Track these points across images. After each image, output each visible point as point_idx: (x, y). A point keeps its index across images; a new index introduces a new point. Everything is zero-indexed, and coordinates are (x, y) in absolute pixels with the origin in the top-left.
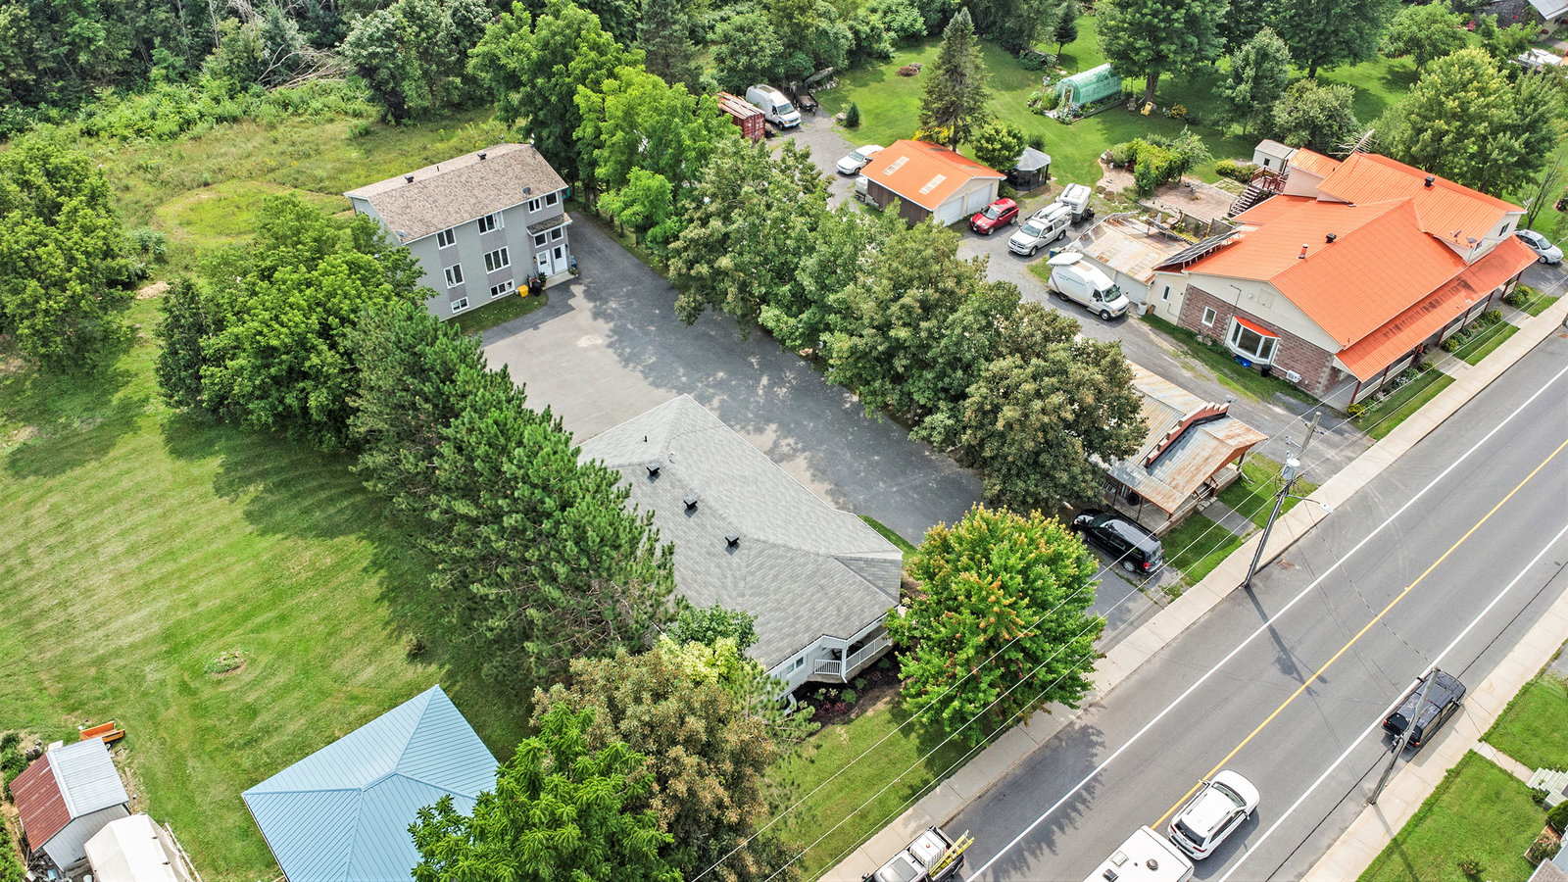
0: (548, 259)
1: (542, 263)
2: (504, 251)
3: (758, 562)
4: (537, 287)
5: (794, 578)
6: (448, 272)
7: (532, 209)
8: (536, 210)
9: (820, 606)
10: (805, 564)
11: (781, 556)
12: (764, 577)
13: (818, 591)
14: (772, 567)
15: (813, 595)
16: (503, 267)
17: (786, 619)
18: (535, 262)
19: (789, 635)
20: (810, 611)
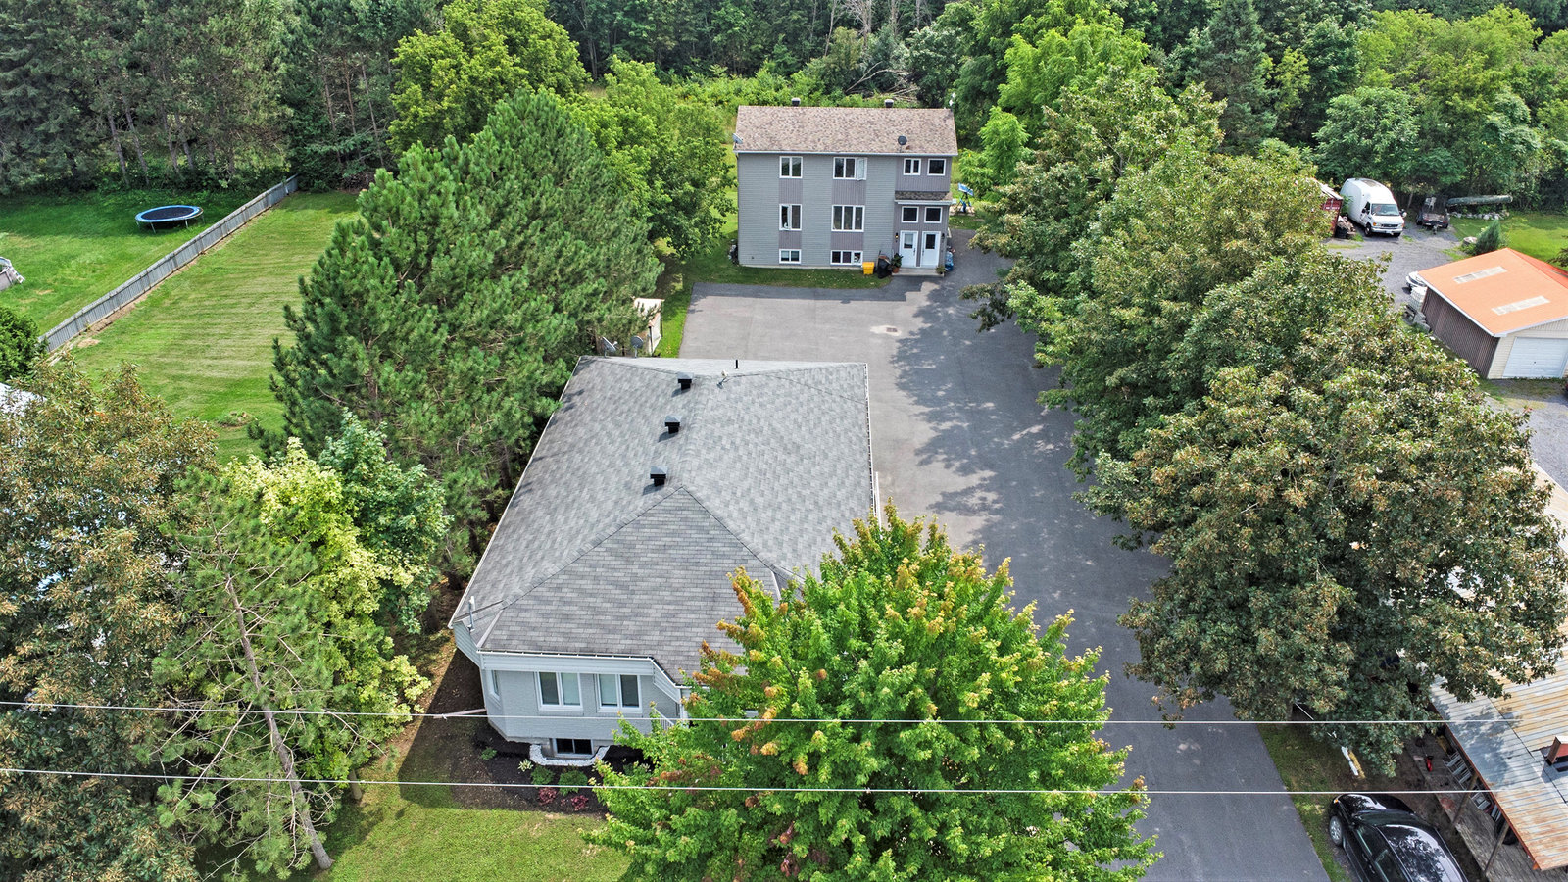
0: (915, 246)
1: (906, 246)
2: (859, 211)
3: (662, 517)
4: (886, 269)
5: (687, 564)
6: (785, 209)
7: (908, 171)
8: (912, 173)
9: (685, 618)
10: (724, 556)
11: (701, 529)
12: (650, 539)
13: (703, 599)
14: (674, 534)
15: (692, 598)
16: (853, 230)
17: (622, 604)
18: (897, 241)
19: (602, 627)
20: (667, 615)
